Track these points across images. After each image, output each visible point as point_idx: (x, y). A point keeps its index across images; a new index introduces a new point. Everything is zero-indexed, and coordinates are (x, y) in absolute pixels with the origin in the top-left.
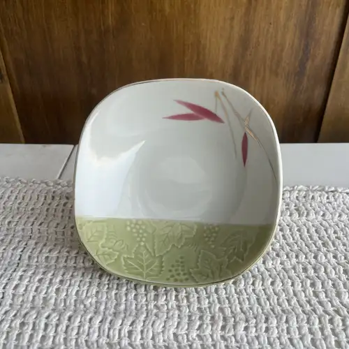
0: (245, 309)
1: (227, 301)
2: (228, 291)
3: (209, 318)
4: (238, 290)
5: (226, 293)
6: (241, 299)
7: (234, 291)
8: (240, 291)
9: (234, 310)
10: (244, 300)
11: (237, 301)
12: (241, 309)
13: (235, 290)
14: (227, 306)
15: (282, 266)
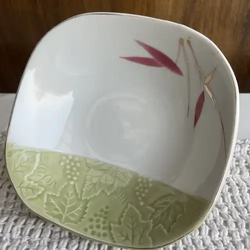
15: (231, 239)
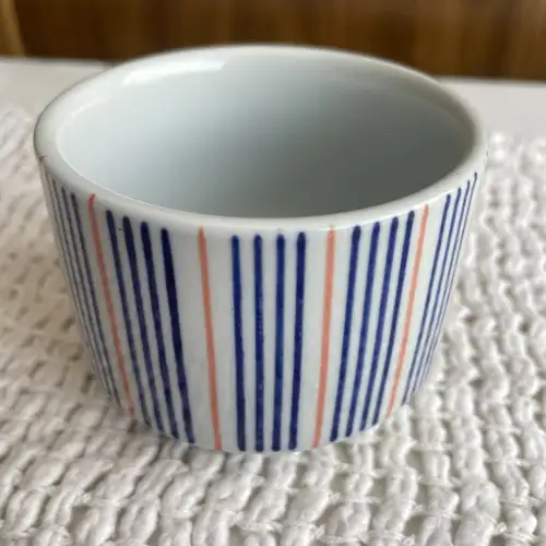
0: (503, 470)
1: (442, 433)
2: (451, 405)
3: (368, 485)
4: (484, 407)
5: (444, 409)
6: (494, 436)
7: (469, 406)
8: (493, 410)
9: (461, 464)
10: (502, 441)
11: (478, 440)
12: (489, 466)
13: (477, 404)
14: (440, 448)
